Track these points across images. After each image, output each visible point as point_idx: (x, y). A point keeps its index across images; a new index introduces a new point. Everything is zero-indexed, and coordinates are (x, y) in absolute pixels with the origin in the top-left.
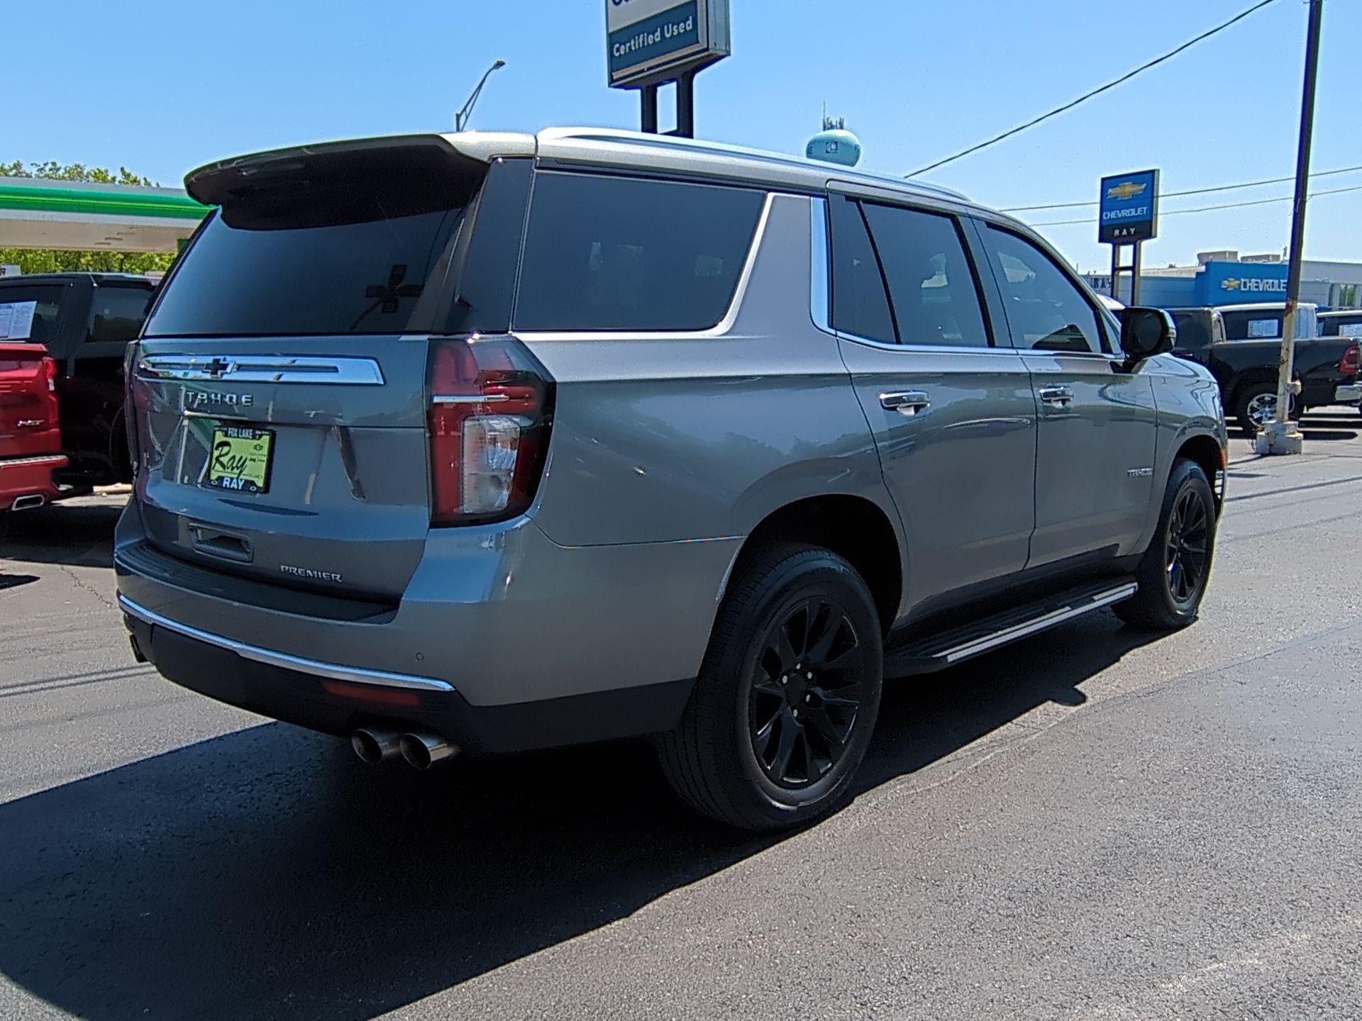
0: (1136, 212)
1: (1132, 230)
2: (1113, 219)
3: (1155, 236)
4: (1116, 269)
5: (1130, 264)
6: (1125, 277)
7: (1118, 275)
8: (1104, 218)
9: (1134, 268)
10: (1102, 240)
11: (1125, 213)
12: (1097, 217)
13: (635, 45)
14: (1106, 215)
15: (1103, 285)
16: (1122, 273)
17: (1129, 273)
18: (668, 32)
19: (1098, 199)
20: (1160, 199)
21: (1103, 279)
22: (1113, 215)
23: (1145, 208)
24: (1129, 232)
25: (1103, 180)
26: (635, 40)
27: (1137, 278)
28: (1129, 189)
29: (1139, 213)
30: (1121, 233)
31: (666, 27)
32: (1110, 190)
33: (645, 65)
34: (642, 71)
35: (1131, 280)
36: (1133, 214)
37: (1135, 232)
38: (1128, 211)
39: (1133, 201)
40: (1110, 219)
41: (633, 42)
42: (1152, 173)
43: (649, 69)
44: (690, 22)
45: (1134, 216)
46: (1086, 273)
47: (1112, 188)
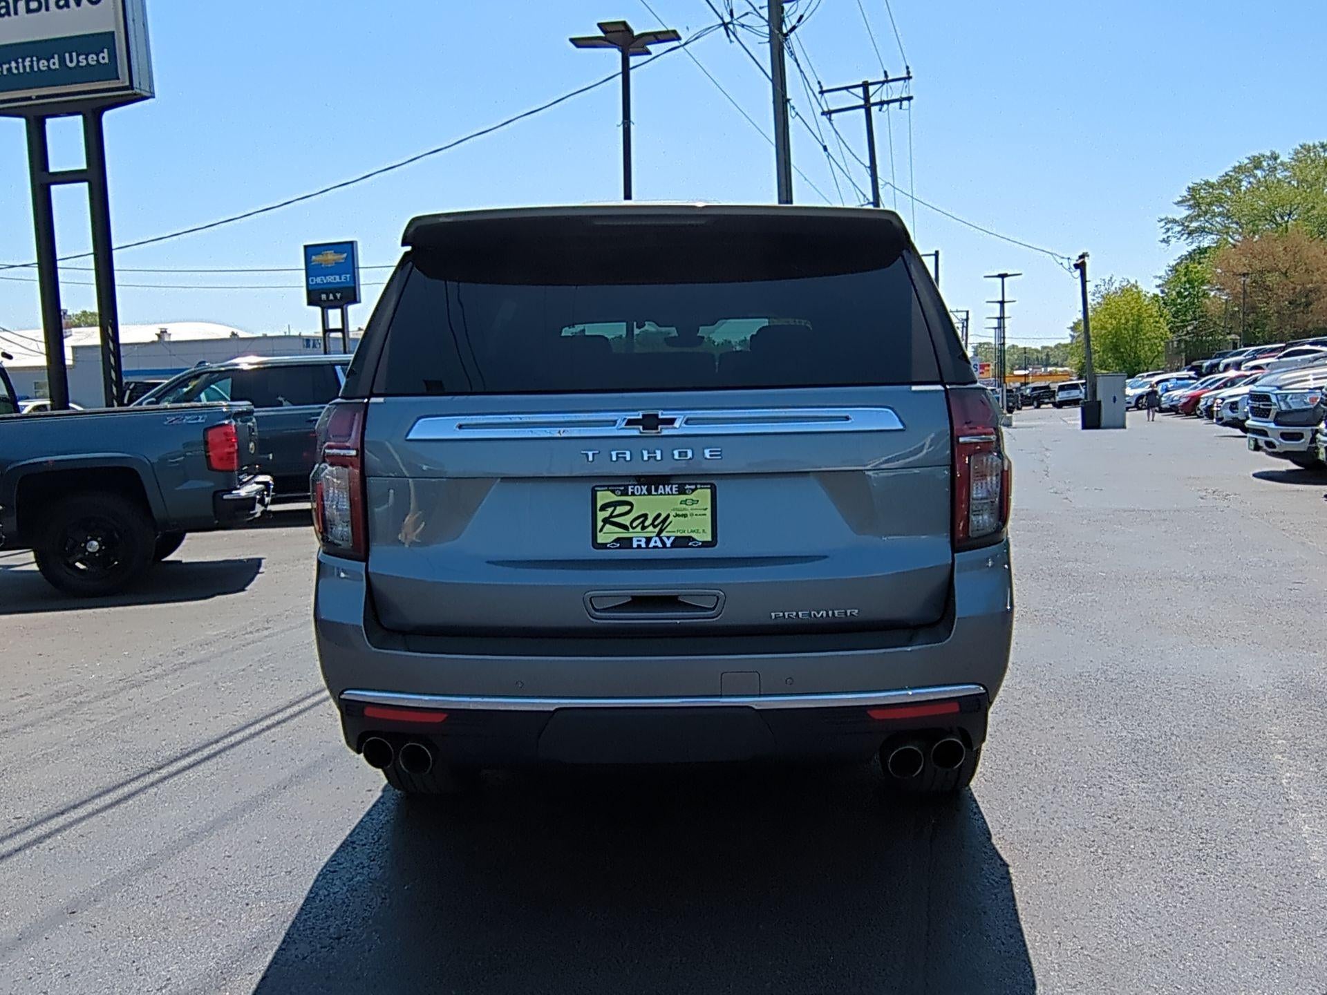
0: (340, 279)
1: (338, 295)
2: (319, 284)
3: (360, 302)
4: (326, 330)
5: (340, 326)
6: (337, 339)
7: (329, 336)
8: (311, 283)
9: (344, 330)
10: (310, 303)
11: (330, 279)
12: (304, 283)
13: (17, 68)
14: (312, 280)
15: (314, 346)
16: (333, 335)
17: (339, 335)
18: (71, 61)
19: (303, 266)
20: (361, 270)
21: (314, 340)
22: (318, 280)
23: (348, 276)
24: (335, 297)
25: (306, 247)
26: (17, 63)
27: (347, 339)
28: (331, 257)
29: (343, 280)
30: (328, 297)
31: (67, 55)
32: (314, 258)
33: (34, 93)
34: (30, 99)
35: (341, 342)
36: (338, 280)
37: (341, 297)
38: (332, 277)
39: (337, 269)
40: (316, 284)
41: (13, 64)
42: (351, 245)
43: (38, 97)
44: (105, 54)
45: (338, 283)
46: (297, 334)
47: (315, 255)
